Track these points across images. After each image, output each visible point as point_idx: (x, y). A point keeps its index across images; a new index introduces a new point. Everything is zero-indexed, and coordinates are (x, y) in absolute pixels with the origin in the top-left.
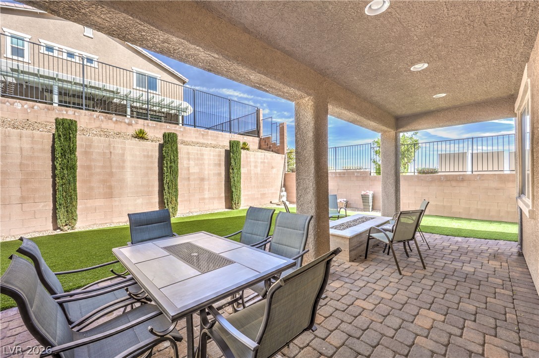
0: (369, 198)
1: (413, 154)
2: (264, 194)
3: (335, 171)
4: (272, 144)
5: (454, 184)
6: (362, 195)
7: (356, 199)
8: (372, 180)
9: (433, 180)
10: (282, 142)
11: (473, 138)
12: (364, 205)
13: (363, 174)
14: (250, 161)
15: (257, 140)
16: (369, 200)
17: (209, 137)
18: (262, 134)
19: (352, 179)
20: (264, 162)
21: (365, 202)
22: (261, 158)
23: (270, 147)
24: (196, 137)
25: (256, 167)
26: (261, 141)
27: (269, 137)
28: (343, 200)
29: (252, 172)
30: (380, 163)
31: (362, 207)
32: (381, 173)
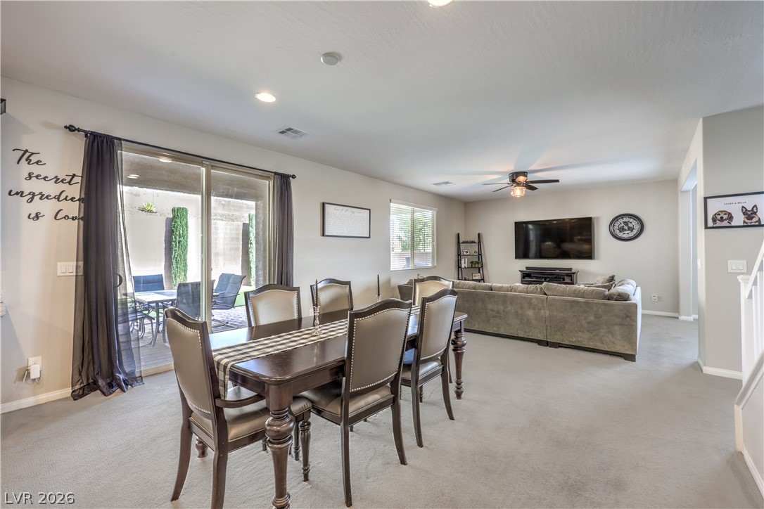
17: (232, 208)
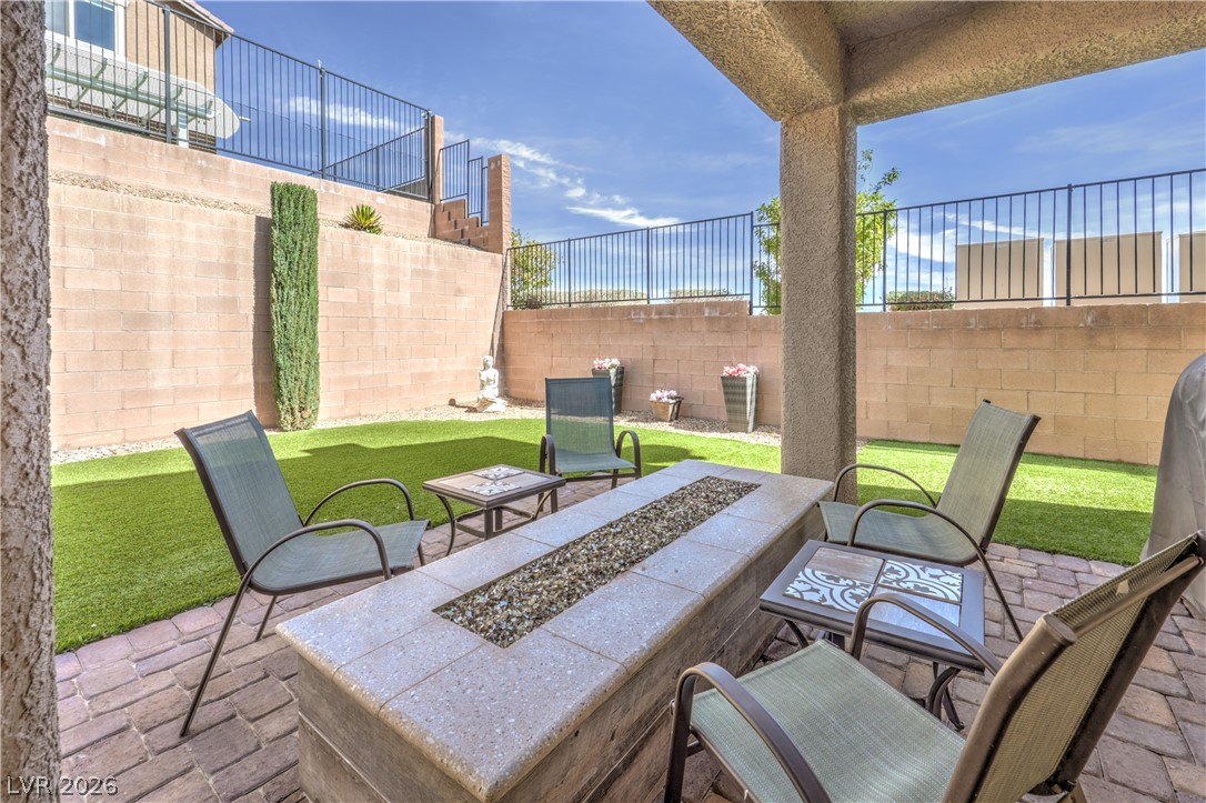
0: (745, 387)
1: (879, 245)
2: (425, 376)
3: (645, 303)
4: (469, 223)
5: (1010, 339)
6: (723, 378)
7: (709, 392)
8: (754, 331)
9: (943, 329)
10: (497, 216)
11: (1070, 188)
12: (729, 411)
13: (730, 310)
14: (369, 267)
15: (423, 209)
16: (745, 394)
18: (440, 195)
19: (696, 328)
20: (427, 273)
21: (734, 402)
22: (415, 260)
23: (462, 231)
24: (170, 177)
25: (392, 285)
26: (438, 214)
27: (461, 201)
28: (666, 393)
29: (378, 303)
30: (778, 278)
31: (724, 416)
32: (783, 308)
